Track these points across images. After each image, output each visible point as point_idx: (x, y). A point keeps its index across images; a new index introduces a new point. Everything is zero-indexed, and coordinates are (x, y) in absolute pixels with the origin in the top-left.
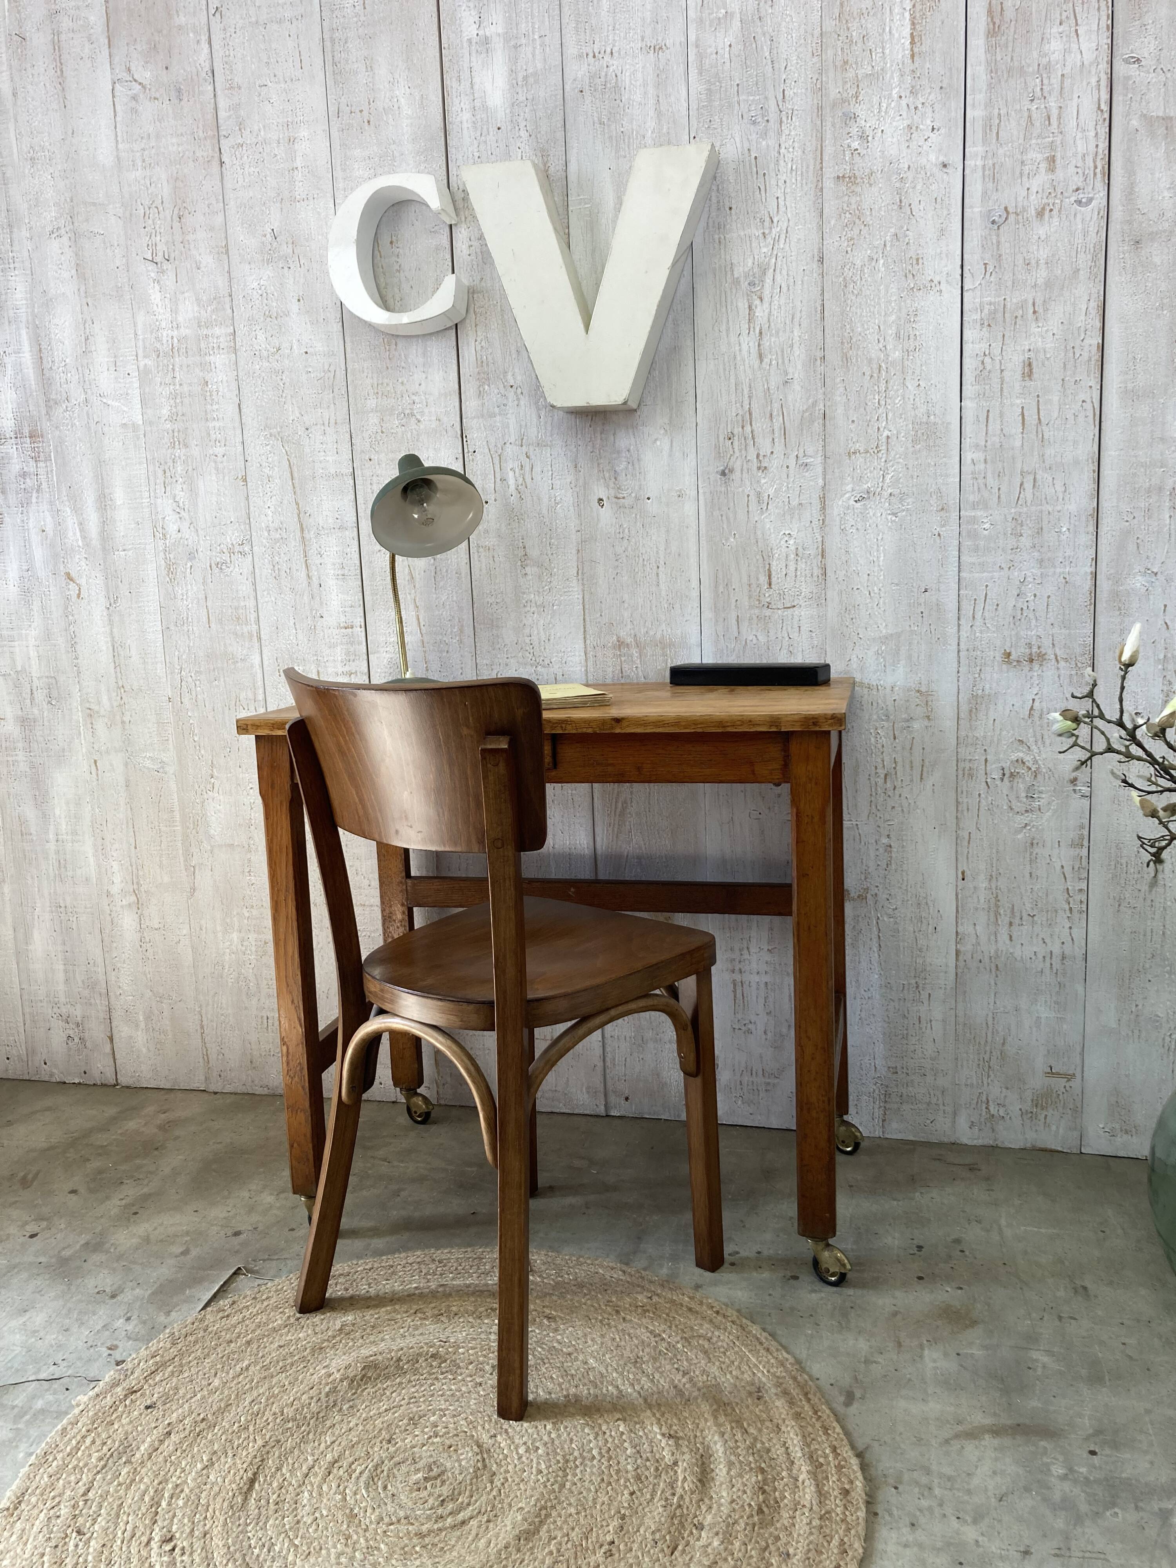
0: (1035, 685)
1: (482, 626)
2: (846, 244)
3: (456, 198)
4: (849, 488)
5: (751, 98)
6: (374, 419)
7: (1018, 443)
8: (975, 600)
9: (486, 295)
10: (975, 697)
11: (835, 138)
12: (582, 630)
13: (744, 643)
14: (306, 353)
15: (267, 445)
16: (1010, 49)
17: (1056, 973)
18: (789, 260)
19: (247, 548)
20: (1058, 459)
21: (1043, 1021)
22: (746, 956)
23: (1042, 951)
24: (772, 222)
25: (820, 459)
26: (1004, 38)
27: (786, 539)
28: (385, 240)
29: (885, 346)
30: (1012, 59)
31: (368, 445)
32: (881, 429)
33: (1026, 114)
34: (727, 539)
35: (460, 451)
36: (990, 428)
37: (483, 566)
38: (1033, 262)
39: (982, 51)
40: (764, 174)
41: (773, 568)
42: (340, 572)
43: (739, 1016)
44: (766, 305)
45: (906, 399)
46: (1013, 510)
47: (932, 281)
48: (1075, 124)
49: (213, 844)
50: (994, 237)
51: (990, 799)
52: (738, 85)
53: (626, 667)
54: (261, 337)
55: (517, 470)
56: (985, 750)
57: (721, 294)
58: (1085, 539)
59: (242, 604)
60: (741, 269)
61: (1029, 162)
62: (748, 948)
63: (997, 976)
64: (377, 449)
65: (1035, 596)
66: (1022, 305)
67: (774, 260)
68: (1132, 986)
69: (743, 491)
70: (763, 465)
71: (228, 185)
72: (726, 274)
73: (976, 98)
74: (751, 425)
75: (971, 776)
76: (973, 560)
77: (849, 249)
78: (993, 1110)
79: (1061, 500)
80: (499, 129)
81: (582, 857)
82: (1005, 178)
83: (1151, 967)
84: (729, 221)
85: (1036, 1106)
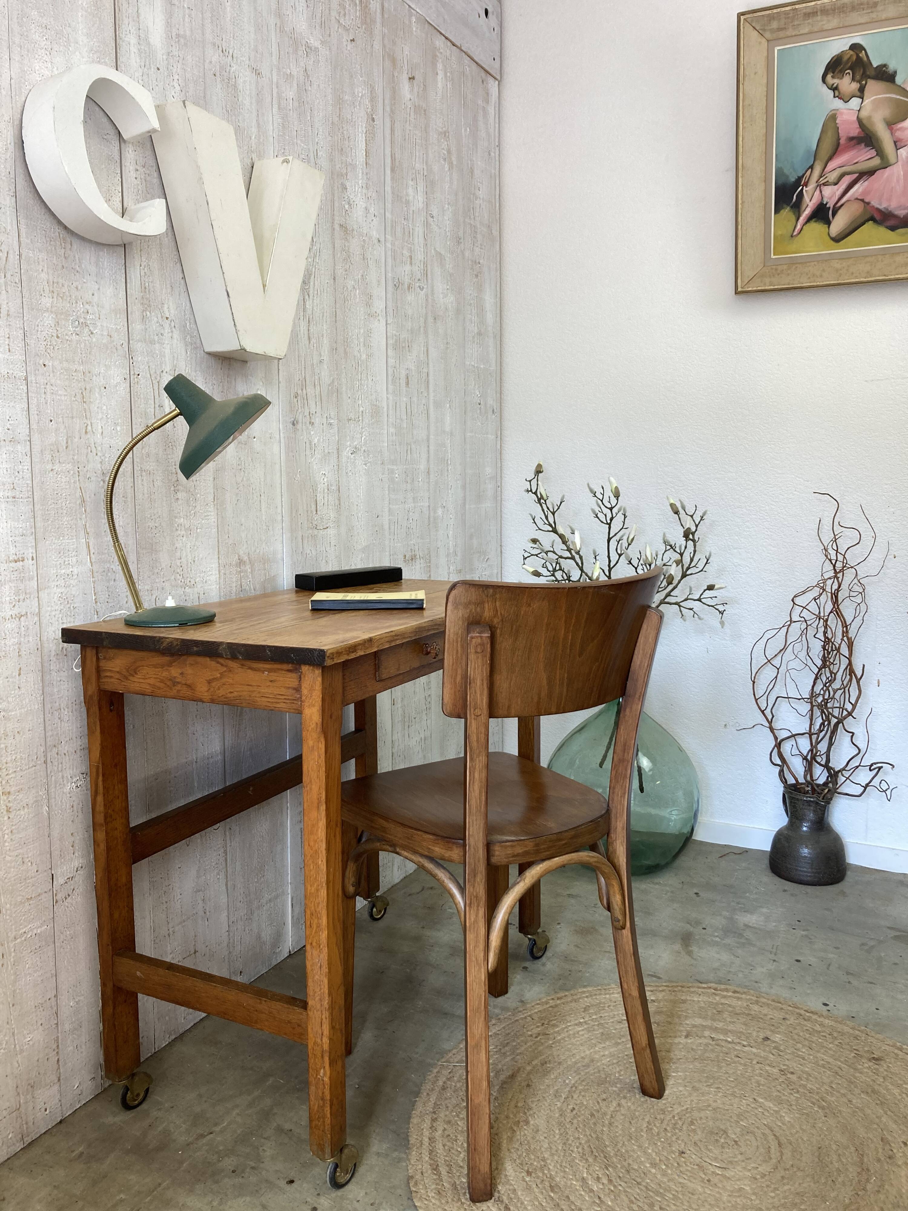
4: (348, 444)
8: (394, 522)
11: (339, 198)
12: (217, 551)
16: (398, 183)
18: (321, 272)
25: (336, 421)
26: (396, 175)
27: (323, 477)
29: (360, 349)
30: (398, 190)
32: (360, 406)
34: (296, 475)
35: (128, 371)
36: (397, 414)
38: (407, 315)
39: (389, 178)
41: (318, 499)
44: (311, 301)
46: (405, 467)
47: (376, 312)
48: (417, 241)
50: (396, 295)
53: (243, 582)
58: (426, 486)
61: (404, 255)
66: (405, 340)
69: (303, 438)
70: (312, 420)
73: (388, 206)
74: (306, 389)
76: (393, 497)
77: (345, 277)
80: (158, 69)
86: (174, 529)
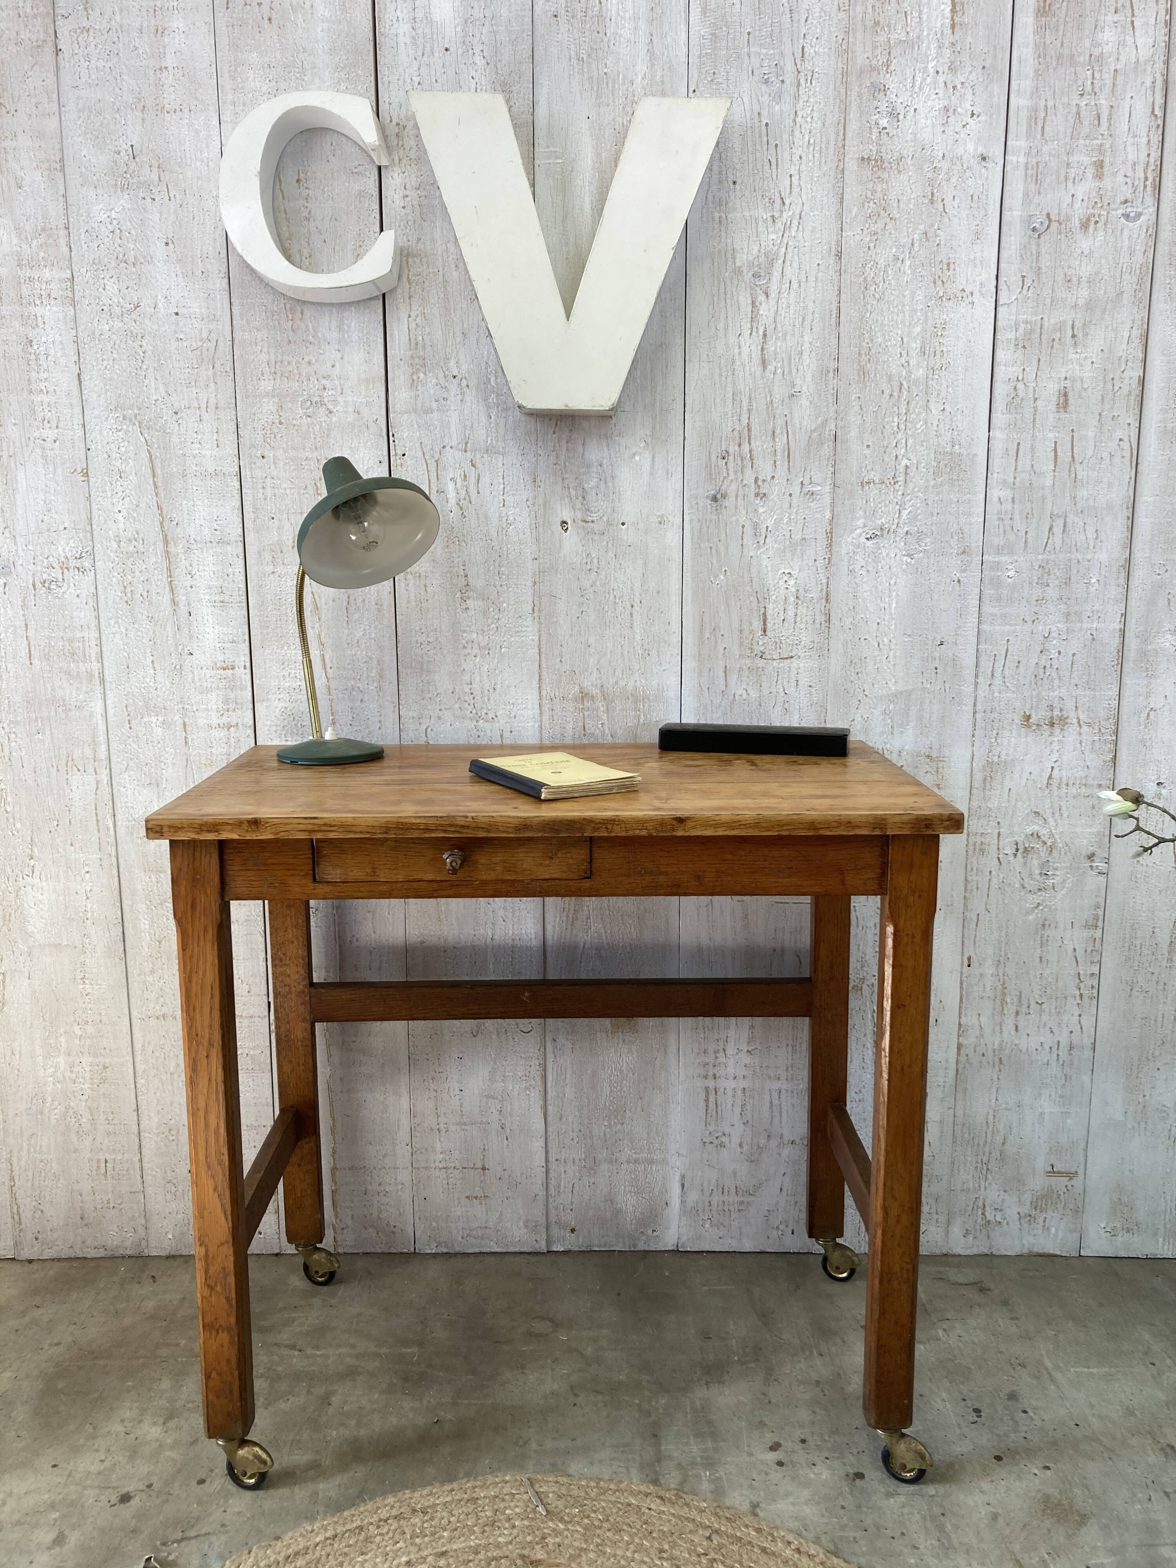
0: (1055, 752)
1: (409, 670)
2: (868, 239)
3: (388, 133)
4: (860, 523)
5: (764, 51)
6: (269, 406)
7: (1048, 482)
8: (995, 655)
9: (424, 260)
10: (990, 764)
11: (861, 112)
12: (537, 678)
13: (732, 697)
14: (177, 314)
15: (118, 431)
16: (1061, 33)
17: (1063, 1065)
18: (802, 250)
19: (87, 564)
20: (1091, 503)
21: (1046, 1117)
22: (722, 1059)
23: (1048, 1039)
24: (784, 204)
25: (828, 488)
26: (1054, 20)
27: (786, 578)
28: (289, 176)
29: (908, 362)
30: (1062, 45)
31: (260, 438)
32: (900, 457)
33: (1074, 110)
34: (716, 577)
35: (386, 453)
36: (1020, 463)
37: (412, 597)
38: (1074, 279)
39: (1030, 29)
40: (776, 146)
41: (769, 612)
42: (217, 598)
43: (711, 1128)
44: (772, 303)
45: (929, 425)
46: (1040, 557)
47: (963, 290)
48: (1127, 127)
49: (31, 943)
50: (1034, 247)
51: (1001, 876)
52: (749, 33)
53: (589, 724)
54: (112, 287)
55: (459, 481)
56: (999, 823)
57: (719, 284)
58: (1115, 592)
59: (79, 635)
60: (745, 257)
61: (1076, 165)
62: (724, 1050)
63: (1000, 1071)
64: (273, 444)
65: (1059, 653)
66: (1061, 327)
67: (784, 249)
68: (1140, 1076)
69: (738, 520)
70: (762, 491)
71: (67, 79)
72: (726, 261)
73: (1023, 83)
74: (750, 443)
75: (982, 851)
76: (994, 610)
77: (872, 245)
78: (990, 1216)
79: (1091, 547)
80: (447, 50)
81: (529, 949)
82: (1048, 180)
83: (1160, 1054)
84: (732, 198)
85: (1035, 1209)
86: (461, 646)
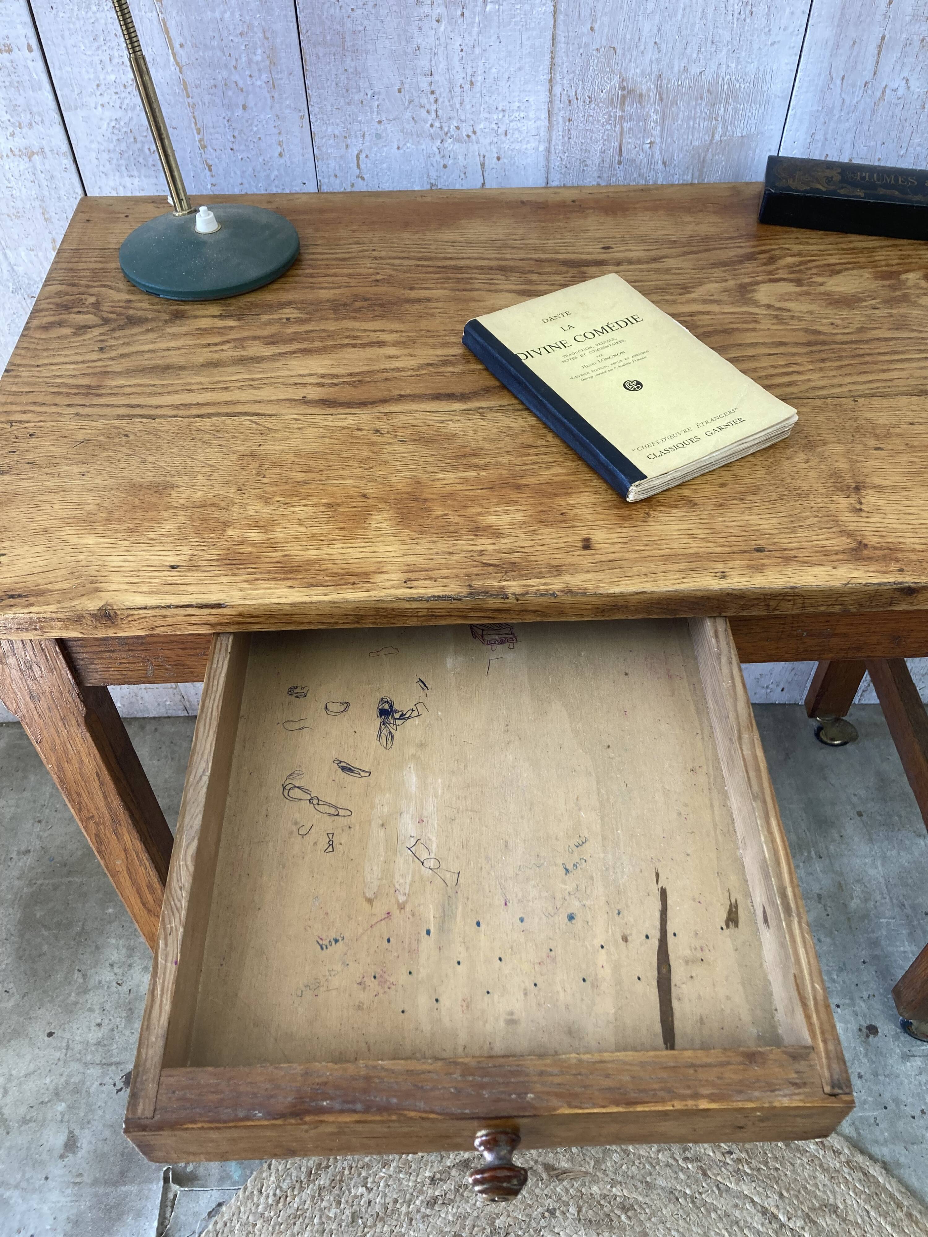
1: (321, 51)
12: (547, 62)
13: (878, 94)
53: (629, 142)
